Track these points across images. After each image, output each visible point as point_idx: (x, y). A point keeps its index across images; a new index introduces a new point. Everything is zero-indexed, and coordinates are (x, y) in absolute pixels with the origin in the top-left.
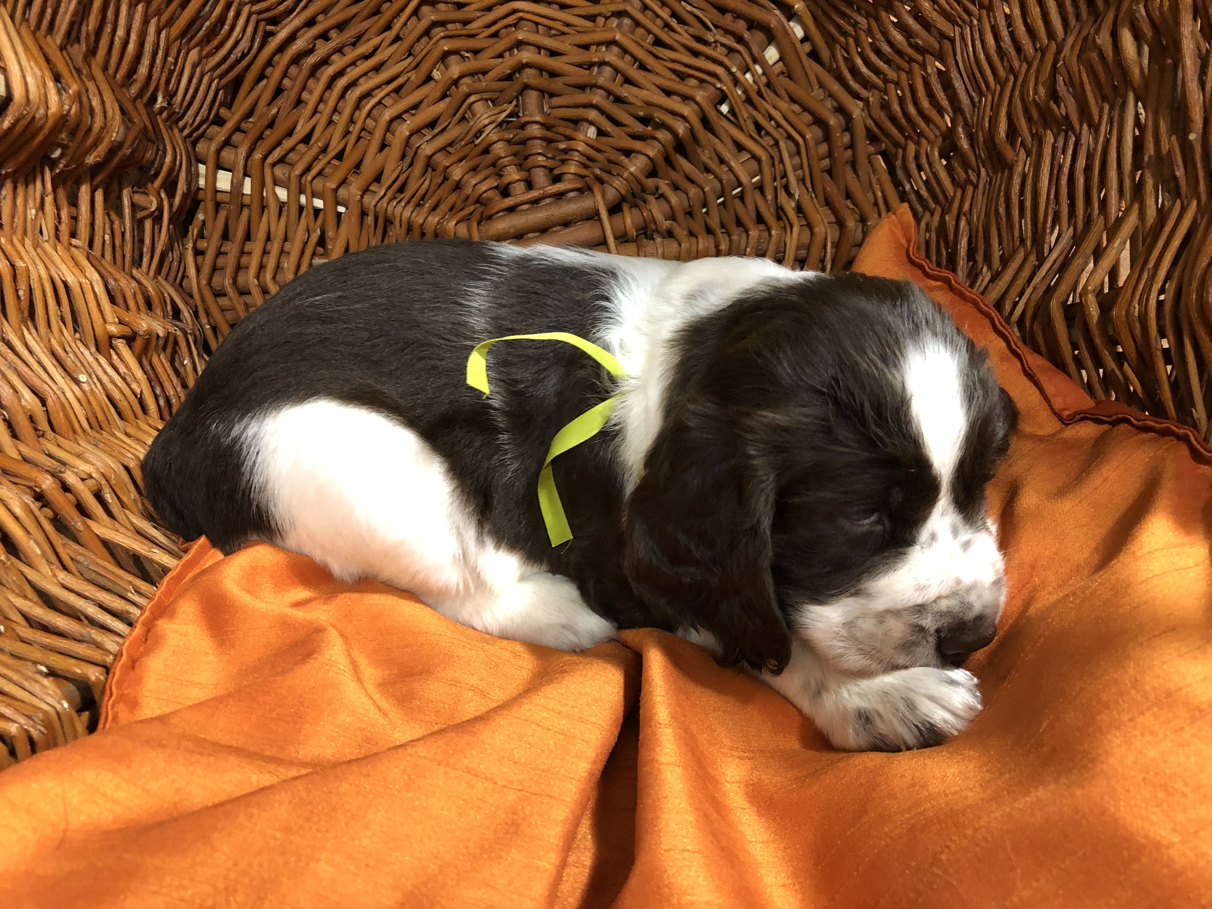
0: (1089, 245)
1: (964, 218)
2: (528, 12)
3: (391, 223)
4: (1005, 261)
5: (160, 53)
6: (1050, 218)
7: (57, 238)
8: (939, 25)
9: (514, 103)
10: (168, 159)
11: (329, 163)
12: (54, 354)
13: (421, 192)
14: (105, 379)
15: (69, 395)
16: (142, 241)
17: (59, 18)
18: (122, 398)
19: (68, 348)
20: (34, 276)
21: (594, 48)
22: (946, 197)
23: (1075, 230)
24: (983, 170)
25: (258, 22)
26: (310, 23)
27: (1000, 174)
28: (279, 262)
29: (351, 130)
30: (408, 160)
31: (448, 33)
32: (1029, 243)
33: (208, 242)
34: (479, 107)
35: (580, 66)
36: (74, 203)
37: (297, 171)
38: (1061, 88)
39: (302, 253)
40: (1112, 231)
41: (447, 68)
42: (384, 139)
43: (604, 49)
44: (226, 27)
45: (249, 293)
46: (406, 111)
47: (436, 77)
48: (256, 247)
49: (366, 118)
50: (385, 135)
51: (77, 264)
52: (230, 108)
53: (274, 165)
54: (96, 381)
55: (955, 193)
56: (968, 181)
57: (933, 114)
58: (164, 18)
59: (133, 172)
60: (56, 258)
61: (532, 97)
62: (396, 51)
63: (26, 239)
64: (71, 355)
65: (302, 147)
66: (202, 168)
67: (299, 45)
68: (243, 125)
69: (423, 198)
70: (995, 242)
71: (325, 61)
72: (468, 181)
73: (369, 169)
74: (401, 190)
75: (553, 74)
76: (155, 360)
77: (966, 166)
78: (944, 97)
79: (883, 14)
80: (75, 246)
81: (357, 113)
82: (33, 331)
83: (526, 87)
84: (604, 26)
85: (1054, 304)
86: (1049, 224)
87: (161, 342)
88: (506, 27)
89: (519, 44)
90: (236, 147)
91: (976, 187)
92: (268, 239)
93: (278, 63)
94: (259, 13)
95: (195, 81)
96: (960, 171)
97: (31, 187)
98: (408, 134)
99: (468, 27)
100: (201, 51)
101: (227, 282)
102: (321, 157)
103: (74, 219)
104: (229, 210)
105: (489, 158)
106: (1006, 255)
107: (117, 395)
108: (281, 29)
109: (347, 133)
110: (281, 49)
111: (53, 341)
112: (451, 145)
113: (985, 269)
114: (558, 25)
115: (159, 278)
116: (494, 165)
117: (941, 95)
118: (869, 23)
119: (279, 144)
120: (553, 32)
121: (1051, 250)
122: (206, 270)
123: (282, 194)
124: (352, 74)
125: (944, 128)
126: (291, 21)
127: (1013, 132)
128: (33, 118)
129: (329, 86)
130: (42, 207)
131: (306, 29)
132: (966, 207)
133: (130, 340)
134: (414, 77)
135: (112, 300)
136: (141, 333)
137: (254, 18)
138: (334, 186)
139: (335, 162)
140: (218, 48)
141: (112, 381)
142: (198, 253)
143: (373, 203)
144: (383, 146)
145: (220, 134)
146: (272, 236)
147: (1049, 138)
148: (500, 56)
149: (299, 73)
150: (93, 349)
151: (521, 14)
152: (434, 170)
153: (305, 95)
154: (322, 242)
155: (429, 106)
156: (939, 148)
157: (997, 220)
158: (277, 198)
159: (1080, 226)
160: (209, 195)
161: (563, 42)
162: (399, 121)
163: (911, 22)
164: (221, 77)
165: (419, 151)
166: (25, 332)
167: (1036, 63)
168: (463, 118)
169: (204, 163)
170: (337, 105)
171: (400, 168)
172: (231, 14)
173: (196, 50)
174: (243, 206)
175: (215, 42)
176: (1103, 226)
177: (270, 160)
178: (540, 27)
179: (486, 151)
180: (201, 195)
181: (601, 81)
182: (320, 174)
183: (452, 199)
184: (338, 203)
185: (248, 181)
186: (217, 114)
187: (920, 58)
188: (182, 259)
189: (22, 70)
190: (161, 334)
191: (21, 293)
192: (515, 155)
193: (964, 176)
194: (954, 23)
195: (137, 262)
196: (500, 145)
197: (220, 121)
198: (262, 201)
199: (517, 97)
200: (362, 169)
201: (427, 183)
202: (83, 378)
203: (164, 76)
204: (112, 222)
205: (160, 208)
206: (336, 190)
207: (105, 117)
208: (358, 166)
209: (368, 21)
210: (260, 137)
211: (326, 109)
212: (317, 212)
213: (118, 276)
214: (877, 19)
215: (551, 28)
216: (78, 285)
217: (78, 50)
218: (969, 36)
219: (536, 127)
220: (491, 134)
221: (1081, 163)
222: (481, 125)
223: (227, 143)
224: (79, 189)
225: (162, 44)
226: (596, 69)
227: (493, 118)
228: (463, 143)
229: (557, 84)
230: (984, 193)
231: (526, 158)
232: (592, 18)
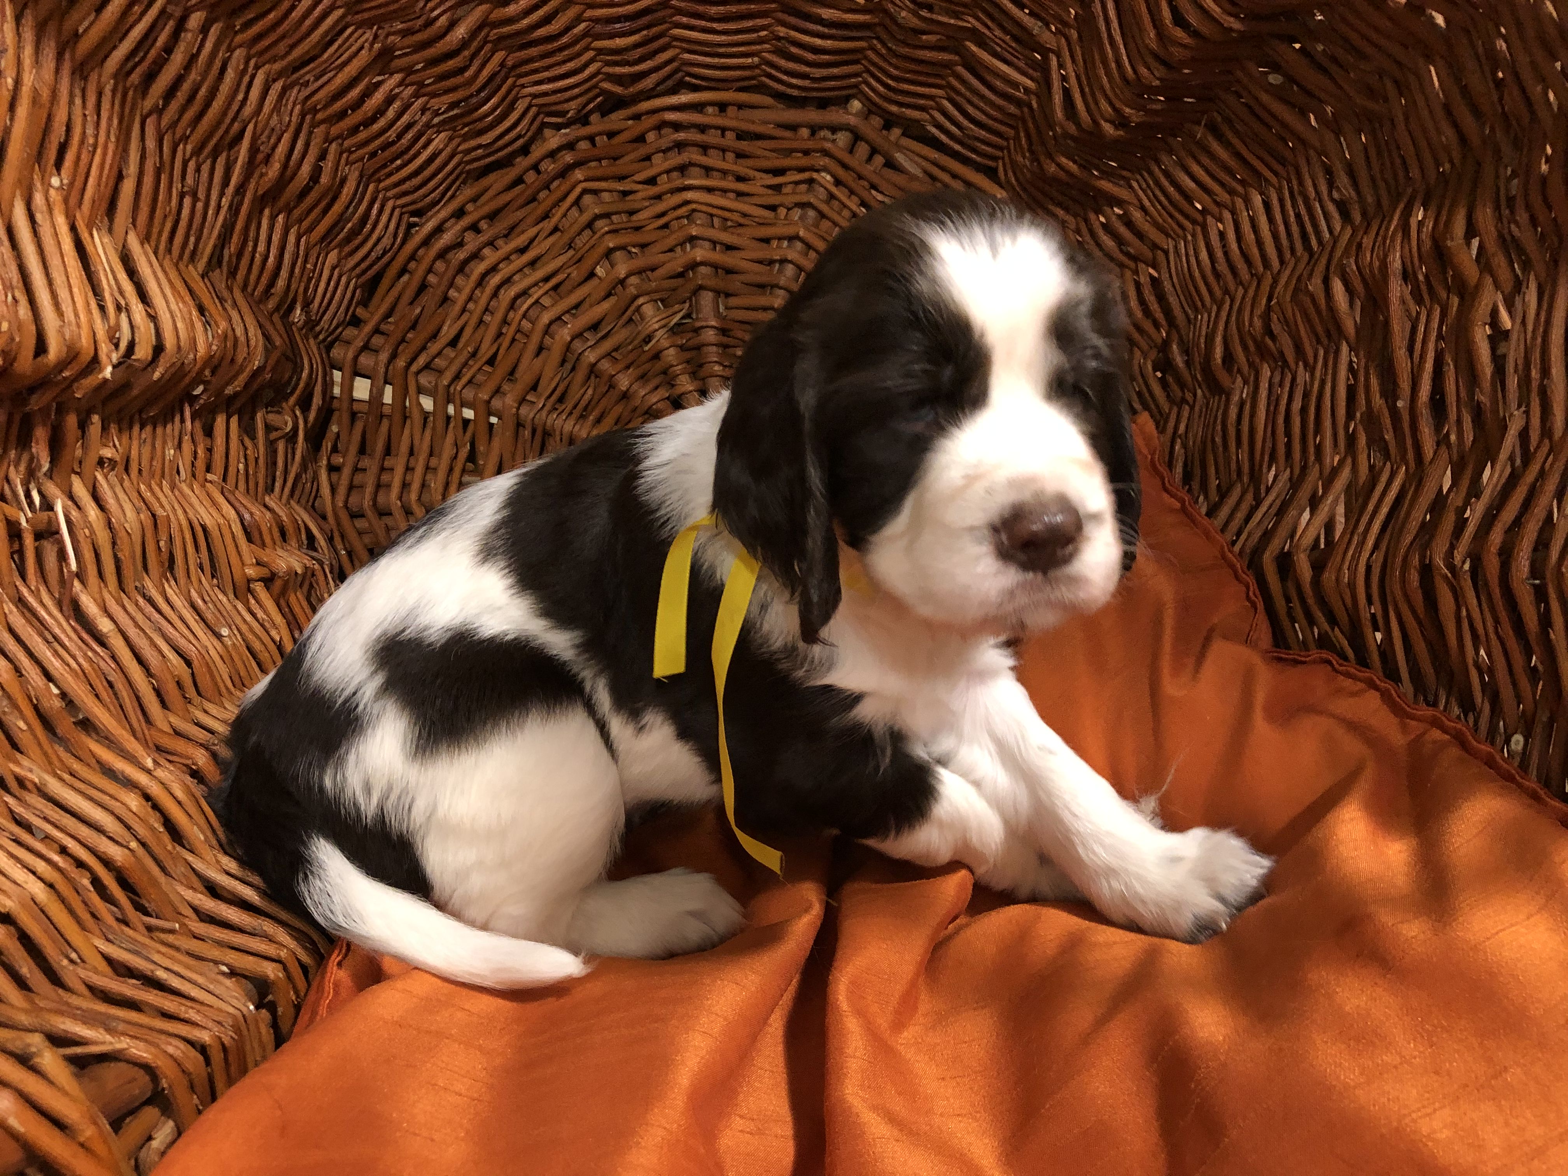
0: (1304, 494)
1: (1179, 441)
2: (701, 203)
3: (550, 435)
4: (1223, 494)
5: (300, 260)
6: (1266, 458)
7: (194, 476)
8: (1152, 237)
9: (687, 305)
10: (305, 374)
11: (480, 369)
12: (193, 606)
13: (583, 403)
14: (244, 628)
15: (213, 652)
16: (275, 463)
17: (201, 246)
18: (263, 649)
19: (207, 598)
20: (174, 525)
21: (775, 243)
22: (1161, 414)
23: (1292, 472)
24: (1199, 392)
25: (402, 214)
26: (460, 213)
27: (1217, 398)
28: (424, 480)
29: (504, 331)
30: (568, 366)
31: (612, 227)
32: (1246, 479)
33: (344, 457)
34: (648, 310)
35: (760, 262)
36: (209, 432)
37: (445, 383)
38: (1276, 328)
39: (451, 470)
40: (1328, 482)
41: (612, 266)
42: (542, 342)
43: (785, 243)
44: (369, 226)
45: (391, 514)
46: (568, 312)
47: (600, 274)
48: (398, 463)
49: (521, 321)
50: (543, 337)
51: (214, 503)
52: (366, 306)
53: (418, 373)
54: (236, 632)
55: (1170, 410)
56: (1184, 400)
57: (1148, 326)
58: (305, 224)
59: (269, 394)
60: (194, 500)
61: (707, 298)
62: (553, 245)
63: (164, 482)
64: (210, 605)
65: (450, 352)
66: (337, 375)
67: (447, 238)
68: (383, 327)
69: (585, 409)
70: (1212, 471)
71: (476, 256)
72: (636, 391)
73: (525, 376)
74: (561, 400)
75: (729, 271)
76: (292, 599)
77: (1182, 386)
78: (1159, 310)
79: (1092, 216)
80: (211, 482)
81: (511, 314)
82: (173, 583)
83: (701, 288)
84: (786, 218)
85: (1268, 558)
86: (1265, 466)
87: (300, 579)
88: (678, 218)
89: (692, 239)
90: (376, 351)
91: (1192, 408)
92: (411, 453)
93: (423, 257)
94: (403, 206)
95: (332, 284)
96: (1175, 387)
97: (169, 426)
98: (569, 339)
99: (635, 218)
100: (340, 252)
101: (367, 503)
102: (471, 363)
103: (210, 450)
104: (367, 420)
105: (659, 366)
106: (1224, 489)
107: (257, 646)
108: (427, 221)
109: (499, 335)
110: (426, 242)
111: (194, 594)
112: (616, 350)
113: (1201, 498)
114: (736, 217)
115: (292, 502)
116: (665, 372)
117: (1155, 307)
118: (1077, 224)
119: (424, 348)
120: (729, 223)
121: (1268, 490)
122: (342, 490)
123: (427, 403)
124: (506, 270)
125: (1159, 341)
126: (438, 211)
127: (1229, 358)
128: (183, 363)
129: (481, 282)
130: (179, 446)
131: (453, 220)
132: (1182, 428)
133: (268, 581)
134: (576, 274)
135: (250, 539)
136: (281, 574)
137: (397, 212)
138: (486, 397)
139: (487, 368)
140: (357, 248)
141: (251, 629)
142: (333, 469)
143: (531, 415)
144: (540, 349)
145: (357, 336)
146: (415, 449)
147: (1266, 372)
148: (671, 250)
149: (446, 270)
150: (232, 596)
151: (694, 206)
152: (597, 377)
153: (452, 293)
154: (472, 457)
155: (591, 306)
156: (1153, 362)
157: (1213, 450)
158: (422, 409)
159: (1297, 471)
160: (345, 405)
161: (738, 235)
162: (558, 322)
163: (1123, 230)
164: (358, 276)
165: (582, 358)
166: (166, 586)
167: (1251, 293)
168: (630, 320)
169: (340, 369)
170: (488, 305)
171: (559, 375)
172: (375, 211)
173: (336, 251)
174: (382, 416)
175: (357, 242)
176: (1318, 475)
177: (414, 368)
178: (716, 220)
179: (657, 356)
180: (336, 404)
181: (782, 282)
182: (470, 382)
183: (618, 409)
184: (490, 414)
185: (389, 390)
186: (354, 315)
187: (1132, 264)
188: (316, 478)
189: (172, 317)
190: (299, 571)
191: (162, 544)
192: (688, 362)
193: (1180, 394)
194: (1168, 235)
195: (270, 489)
196: (672, 351)
197: (356, 322)
198: (405, 413)
199: (690, 299)
200: (517, 375)
201: (590, 392)
202: (225, 632)
203: (303, 285)
204: (246, 449)
205: (295, 429)
206: (488, 402)
207: (248, 346)
208: (512, 373)
209: (523, 210)
210: (403, 340)
211: (475, 308)
212: (466, 422)
213: (254, 510)
214: (1086, 220)
215: (726, 220)
216: (216, 528)
217: (219, 277)
218: (1183, 251)
219: (711, 332)
220: (661, 338)
221: (1297, 405)
222: (651, 329)
223: (366, 347)
224: (214, 420)
225: (301, 253)
226: (777, 266)
227: (663, 322)
228: (630, 347)
229: (735, 283)
230: (1200, 416)
231: (701, 366)
232: (773, 208)
